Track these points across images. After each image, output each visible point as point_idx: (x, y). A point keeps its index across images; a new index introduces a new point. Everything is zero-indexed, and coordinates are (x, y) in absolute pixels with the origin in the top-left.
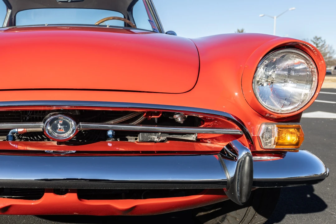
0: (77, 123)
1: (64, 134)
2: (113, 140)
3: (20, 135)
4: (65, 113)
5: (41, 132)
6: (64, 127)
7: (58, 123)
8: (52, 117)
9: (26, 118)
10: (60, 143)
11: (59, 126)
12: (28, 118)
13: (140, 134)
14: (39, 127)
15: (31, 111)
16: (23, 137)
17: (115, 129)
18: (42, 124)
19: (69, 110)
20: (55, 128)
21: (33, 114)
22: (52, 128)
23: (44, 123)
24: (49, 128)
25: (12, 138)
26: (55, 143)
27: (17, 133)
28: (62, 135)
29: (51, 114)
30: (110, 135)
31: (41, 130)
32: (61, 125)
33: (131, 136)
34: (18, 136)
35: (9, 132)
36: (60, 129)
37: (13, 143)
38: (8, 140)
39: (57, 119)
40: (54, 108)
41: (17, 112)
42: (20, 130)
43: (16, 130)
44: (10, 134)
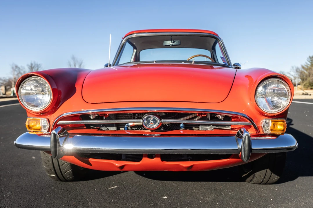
0: (161, 119)
1: (154, 126)
2: (183, 129)
3: (132, 127)
4: (154, 114)
5: (141, 125)
6: (153, 122)
7: (150, 119)
8: (147, 116)
9: (135, 117)
10: (152, 130)
11: (151, 121)
12: (136, 117)
13: (200, 126)
14: (140, 122)
15: (138, 113)
16: (134, 128)
17: (184, 123)
18: (141, 120)
19: (156, 112)
20: (148, 122)
21: (139, 115)
22: (147, 122)
23: (142, 119)
24: (145, 122)
25: (127, 129)
26: (149, 131)
27: (130, 126)
28: (153, 126)
29: (146, 114)
30: (182, 127)
31: (141, 123)
32: (152, 121)
33: (195, 127)
34: (131, 128)
35: (125, 125)
36: (151, 123)
37: (127, 131)
38: (124, 130)
39: (149, 117)
40: (149, 111)
41: (130, 114)
42: (131, 124)
43: (129, 124)
44: (126, 126)
